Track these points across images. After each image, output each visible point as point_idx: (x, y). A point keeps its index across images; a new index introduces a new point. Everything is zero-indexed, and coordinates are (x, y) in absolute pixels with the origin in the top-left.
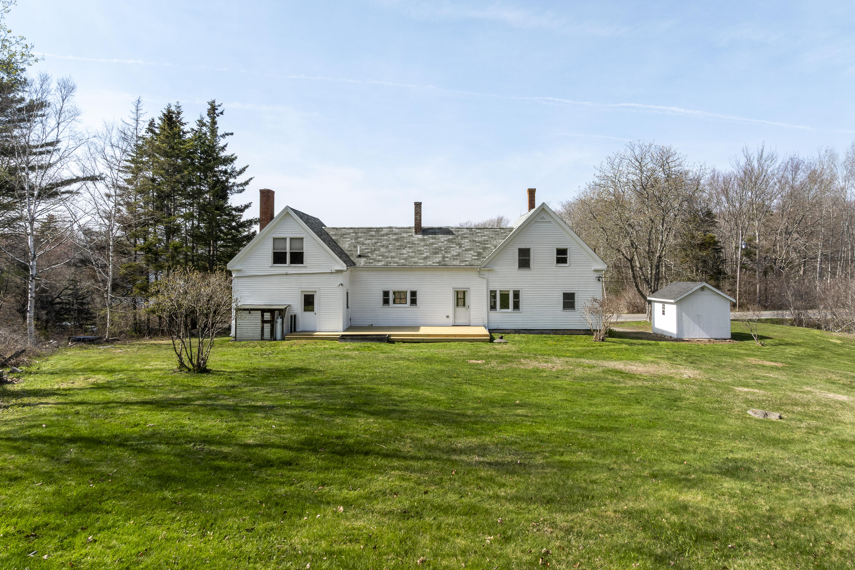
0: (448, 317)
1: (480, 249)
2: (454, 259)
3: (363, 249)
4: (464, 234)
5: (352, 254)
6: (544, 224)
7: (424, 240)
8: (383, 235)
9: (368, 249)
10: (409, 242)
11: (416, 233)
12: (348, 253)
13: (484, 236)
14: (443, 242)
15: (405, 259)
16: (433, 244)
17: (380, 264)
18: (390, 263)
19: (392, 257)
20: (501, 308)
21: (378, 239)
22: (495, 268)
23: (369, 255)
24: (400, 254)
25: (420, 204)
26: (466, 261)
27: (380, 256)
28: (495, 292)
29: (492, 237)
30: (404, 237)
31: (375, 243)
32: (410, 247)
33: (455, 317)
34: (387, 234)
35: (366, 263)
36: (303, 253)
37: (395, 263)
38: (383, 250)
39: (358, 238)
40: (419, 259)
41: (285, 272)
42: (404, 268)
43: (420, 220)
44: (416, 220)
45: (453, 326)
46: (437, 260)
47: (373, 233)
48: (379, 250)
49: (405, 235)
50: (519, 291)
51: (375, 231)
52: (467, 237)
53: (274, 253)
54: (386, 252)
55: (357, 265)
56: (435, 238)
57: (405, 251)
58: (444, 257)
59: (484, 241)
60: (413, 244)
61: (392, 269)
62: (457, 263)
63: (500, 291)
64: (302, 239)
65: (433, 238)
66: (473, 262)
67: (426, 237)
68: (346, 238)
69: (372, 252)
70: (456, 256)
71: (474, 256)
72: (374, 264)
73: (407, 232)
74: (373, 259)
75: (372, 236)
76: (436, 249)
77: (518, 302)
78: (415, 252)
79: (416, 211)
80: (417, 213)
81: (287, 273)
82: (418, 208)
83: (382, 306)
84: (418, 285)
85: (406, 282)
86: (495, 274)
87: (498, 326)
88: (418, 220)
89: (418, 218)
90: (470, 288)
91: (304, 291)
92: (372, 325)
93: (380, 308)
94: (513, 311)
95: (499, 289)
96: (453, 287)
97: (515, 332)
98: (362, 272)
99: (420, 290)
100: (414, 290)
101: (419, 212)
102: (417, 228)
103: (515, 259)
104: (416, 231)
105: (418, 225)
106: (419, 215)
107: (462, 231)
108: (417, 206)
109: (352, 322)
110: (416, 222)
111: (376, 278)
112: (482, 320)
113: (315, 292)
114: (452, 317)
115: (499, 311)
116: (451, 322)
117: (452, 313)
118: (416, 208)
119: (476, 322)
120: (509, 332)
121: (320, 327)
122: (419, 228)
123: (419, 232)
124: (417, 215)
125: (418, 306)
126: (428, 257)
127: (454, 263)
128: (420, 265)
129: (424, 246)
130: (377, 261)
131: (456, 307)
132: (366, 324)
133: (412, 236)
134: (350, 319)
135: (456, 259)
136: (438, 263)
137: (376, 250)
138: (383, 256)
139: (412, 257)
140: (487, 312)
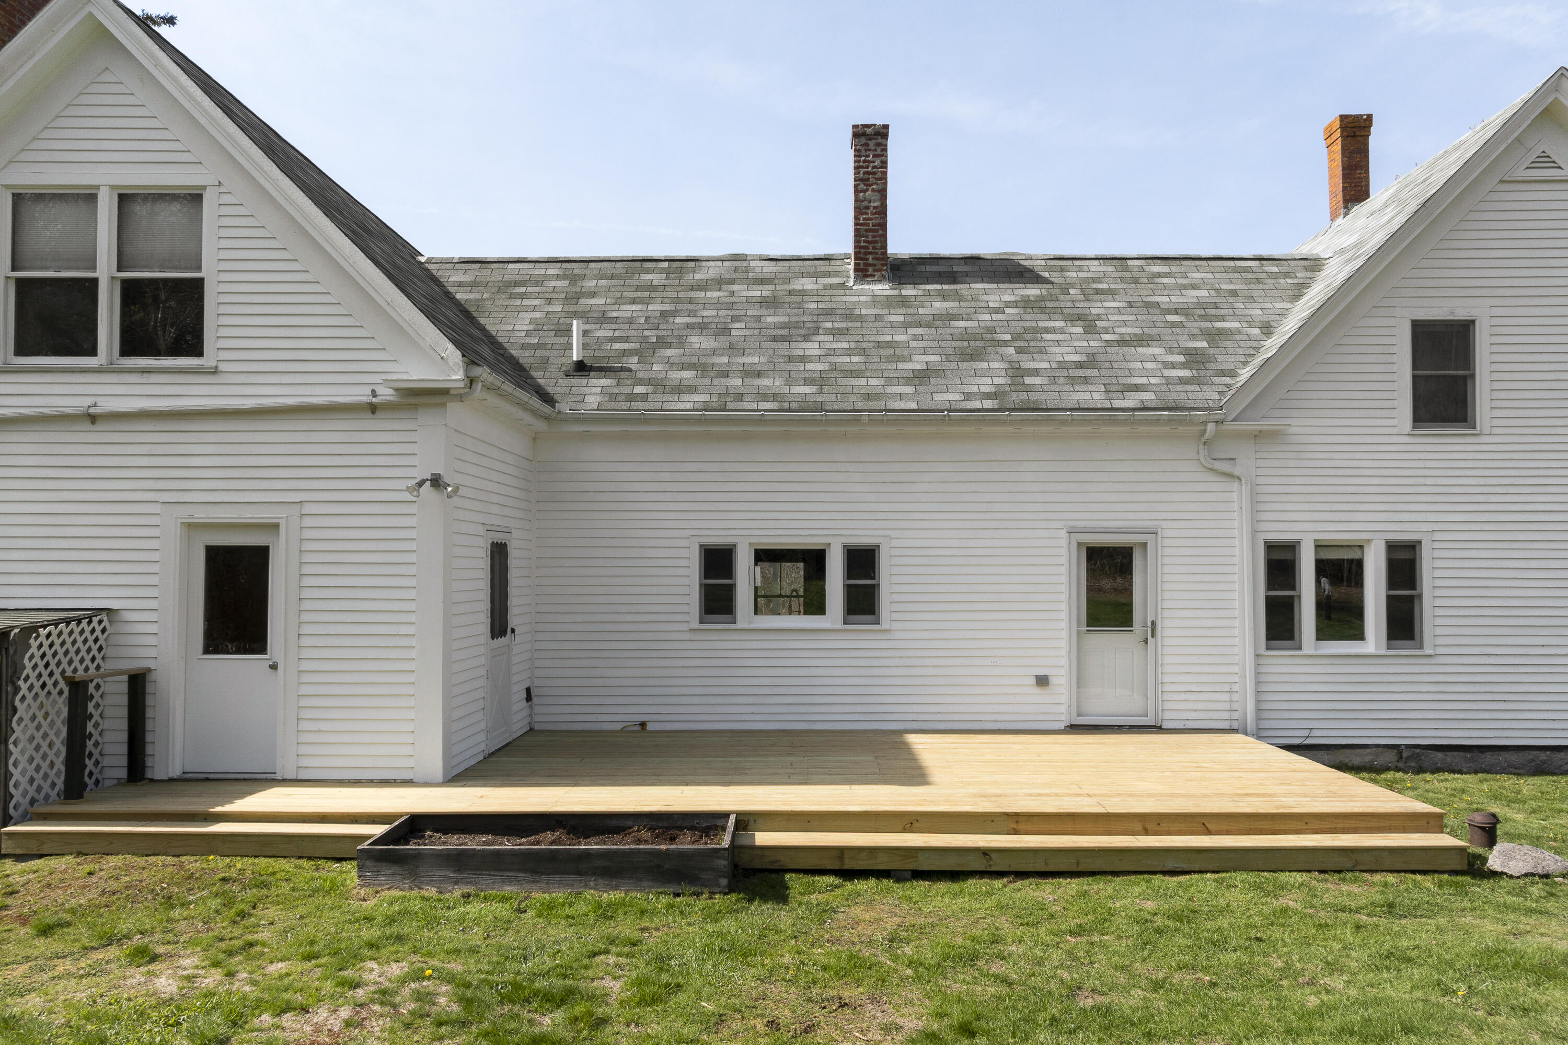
0: (1042, 681)
1: (1193, 337)
2: (1072, 380)
3: (599, 342)
4: (1095, 280)
5: (545, 362)
6: (1549, 193)
7: (904, 302)
8: (703, 286)
9: (626, 339)
10: (829, 313)
11: (863, 272)
12: (524, 357)
13: (1194, 287)
14: (998, 311)
15: (820, 381)
16: (951, 317)
17: (687, 402)
18: (740, 397)
19: (748, 373)
20: (1322, 634)
21: (677, 301)
22: (1296, 425)
23: (633, 362)
24: (790, 359)
25: (882, 133)
26: (1137, 388)
27: (683, 367)
28: (1292, 547)
29: (1234, 293)
30: (803, 293)
31: (664, 314)
32: (835, 333)
33: (1080, 679)
34: (720, 283)
35: (613, 397)
36: (199, 284)
37: (763, 397)
38: (697, 341)
39: (579, 296)
40: (889, 381)
41: (79, 404)
42: (812, 420)
43: (882, 211)
44: (860, 209)
45: (1074, 729)
46: (986, 385)
47: (656, 278)
48: (682, 342)
49: (808, 284)
50: (1415, 545)
51: (667, 271)
52: (1112, 293)
53: (24, 288)
54: (714, 352)
55: (565, 407)
56: (959, 297)
57: (812, 348)
58: (1017, 373)
59: (1201, 305)
60: (849, 316)
61: (752, 426)
62: (1094, 395)
63: (1319, 546)
64: (195, 198)
65: (944, 297)
66: (1179, 394)
67: (909, 291)
68: (523, 296)
69: (646, 352)
70: (1080, 365)
71: (1173, 365)
72: (656, 401)
73: (817, 275)
74: (649, 382)
75: (651, 288)
76: (967, 335)
77: (1412, 601)
78: (863, 352)
79: (862, 167)
80: (868, 179)
81: (92, 410)
82: (869, 156)
83: (695, 624)
84: (884, 516)
85: (822, 497)
86: (1293, 455)
87: (1311, 729)
88: (873, 214)
89: (870, 202)
90: (1160, 529)
91: (192, 527)
92: (643, 725)
93: (687, 636)
94: (1383, 651)
95: (1312, 533)
96: (1070, 527)
97: (1397, 759)
98: (587, 437)
99: (895, 543)
100: (863, 539)
101: (874, 173)
102: (868, 259)
103: (1395, 377)
104: (862, 266)
105: (873, 237)
106: (874, 187)
107: (1080, 268)
108: (867, 145)
109: (537, 710)
110: (864, 219)
111: (667, 476)
112: (1226, 697)
113: (274, 527)
114: (1063, 681)
115: (1312, 652)
116: (1063, 709)
117: (1064, 662)
118: (860, 156)
119: (1196, 710)
120: (1368, 759)
121: (303, 750)
122: (877, 253)
123: (874, 270)
124: (867, 190)
125: (884, 625)
126: (934, 372)
127: (1078, 397)
128: (896, 405)
129: (910, 324)
130: (670, 388)
131: (1083, 628)
132: (613, 718)
133: (841, 287)
134: (529, 694)
135: (1086, 380)
136: (994, 396)
137: (664, 343)
138: (702, 369)
139: (852, 374)
140: (1250, 657)
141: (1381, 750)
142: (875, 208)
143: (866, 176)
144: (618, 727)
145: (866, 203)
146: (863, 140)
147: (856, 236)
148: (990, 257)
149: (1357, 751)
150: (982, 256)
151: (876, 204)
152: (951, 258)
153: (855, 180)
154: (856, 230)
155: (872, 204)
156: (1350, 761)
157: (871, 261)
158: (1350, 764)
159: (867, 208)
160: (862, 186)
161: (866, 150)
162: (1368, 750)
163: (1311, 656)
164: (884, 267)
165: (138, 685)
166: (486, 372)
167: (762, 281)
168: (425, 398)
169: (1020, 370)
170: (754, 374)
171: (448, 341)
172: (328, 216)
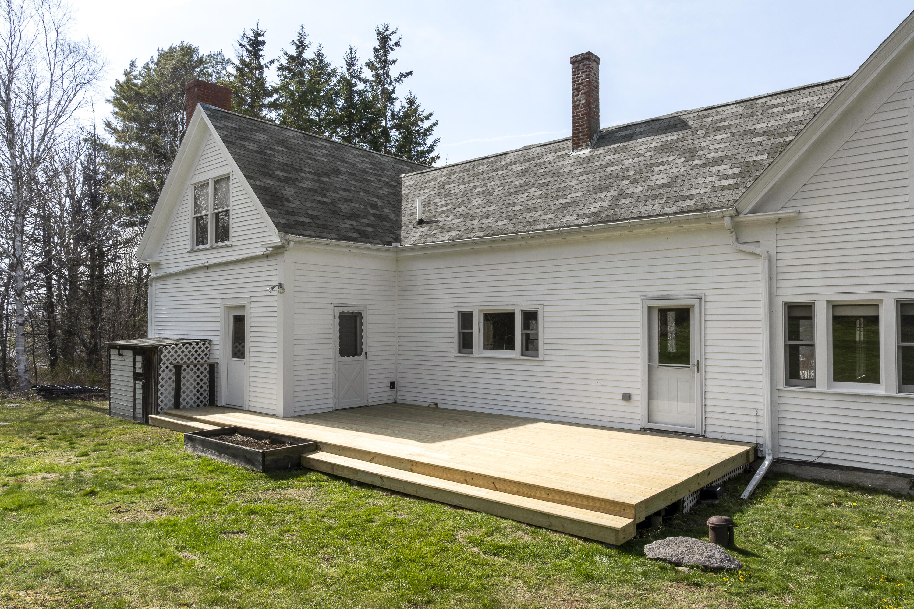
0: (627, 397)
3: (438, 207)
4: (723, 120)
8: (501, 168)
9: (448, 205)
11: (577, 145)
14: (641, 155)
15: (513, 216)
16: (611, 164)
17: (449, 236)
20: (838, 376)
23: (442, 217)
24: (509, 205)
25: (587, 58)
27: (460, 216)
28: (807, 307)
30: (543, 163)
34: (510, 165)
35: (423, 236)
36: (228, 212)
38: (476, 201)
39: (447, 183)
40: (546, 212)
42: (498, 240)
45: (645, 430)
46: (596, 207)
48: (469, 202)
49: (549, 157)
52: (727, 128)
53: (197, 220)
54: (479, 206)
55: (399, 245)
56: (624, 150)
57: (523, 197)
58: (619, 197)
59: (789, 124)
61: (474, 249)
62: (653, 207)
63: (834, 306)
64: (228, 179)
65: (616, 151)
66: (713, 198)
67: (600, 151)
68: (426, 188)
69: (451, 211)
70: (662, 186)
71: (728, 177)
72: (437, 237)
73: (558, 150)
74: (441, 227)
76: (609, 176)
78: (546, 196)
79: (576, 81)
80: (579, 88)
81: (206, 264)
82: (579, 74)
83: (456, 354)
84: (540, 292)
85: (511, 283)
86: (809, 235)
87: (825, 451)
88: (582, 108)
89: (580, 101)
90: (703, 296)
91: (230, 308)
92: (436, 404)
93: (453, 359)
94: (894, 394)
95: (824, 296)
96: (643, 296)
97: (909, 487)
98: (414, 258)
99: (546, 308)
100: (530, 307)
101: (582, 83)
102: (579, 136)
103: (906, 159)
104: (576, 141)
105: (582, 122)
106: (582, 91)
107: (718, 114)
108: (578, 67)
109: (399, 393)
110: (577, 112)
111: (445, 276)
112: (753, 419)
113: (243, 307)
114: (639, 398)
115: (825, 390)
116: (639, 417)
117: (640, 385)
118: (575, 75)
119: (730, 427)
120: (879, 482)
121: (251, 399)
122: (584, 132)
123: (583, 142)
124: (579, 94)
125: (540, 357)
126: (573, 203)
127: (643, 209)
128: (538, 227)
129: (582, 174)
130: (445, 229)
131: (656, 363)
132: (425, 400)
133: (566, 156)
134: (393, 385)
135: (657, 197)
136: (595, 214)
137: (462, 204)
138: (465, 217)
139: (532, 210)
140: (774, 392)
141: (892, 477)
142: (583, 104)
143: (578, 86)
144: (427, 404)
145: (578, 103)
146: (576, 65)
147: (573, 124)
148: (663, 118)
149: (868, 474)
150: (660, 118)
151: (583, 102)
152: (639, 124)
153: (573, 90)
154: (573, 120)
155: (582, 102)
156: (861, 482)
157: (581, 137)
158: (861, 485)
159: (579, 105)
160: (576, 93)
161: (578, 71)
162: (879, 476)
163: (825, 393)
164: (591, 138)
165: (212, 369)
166: (292, 237)
167: (528, 160)
168: (278, 250)
169: (622, 195)
170: (487, 216)
171: (277, 225)
172: (248, 177)
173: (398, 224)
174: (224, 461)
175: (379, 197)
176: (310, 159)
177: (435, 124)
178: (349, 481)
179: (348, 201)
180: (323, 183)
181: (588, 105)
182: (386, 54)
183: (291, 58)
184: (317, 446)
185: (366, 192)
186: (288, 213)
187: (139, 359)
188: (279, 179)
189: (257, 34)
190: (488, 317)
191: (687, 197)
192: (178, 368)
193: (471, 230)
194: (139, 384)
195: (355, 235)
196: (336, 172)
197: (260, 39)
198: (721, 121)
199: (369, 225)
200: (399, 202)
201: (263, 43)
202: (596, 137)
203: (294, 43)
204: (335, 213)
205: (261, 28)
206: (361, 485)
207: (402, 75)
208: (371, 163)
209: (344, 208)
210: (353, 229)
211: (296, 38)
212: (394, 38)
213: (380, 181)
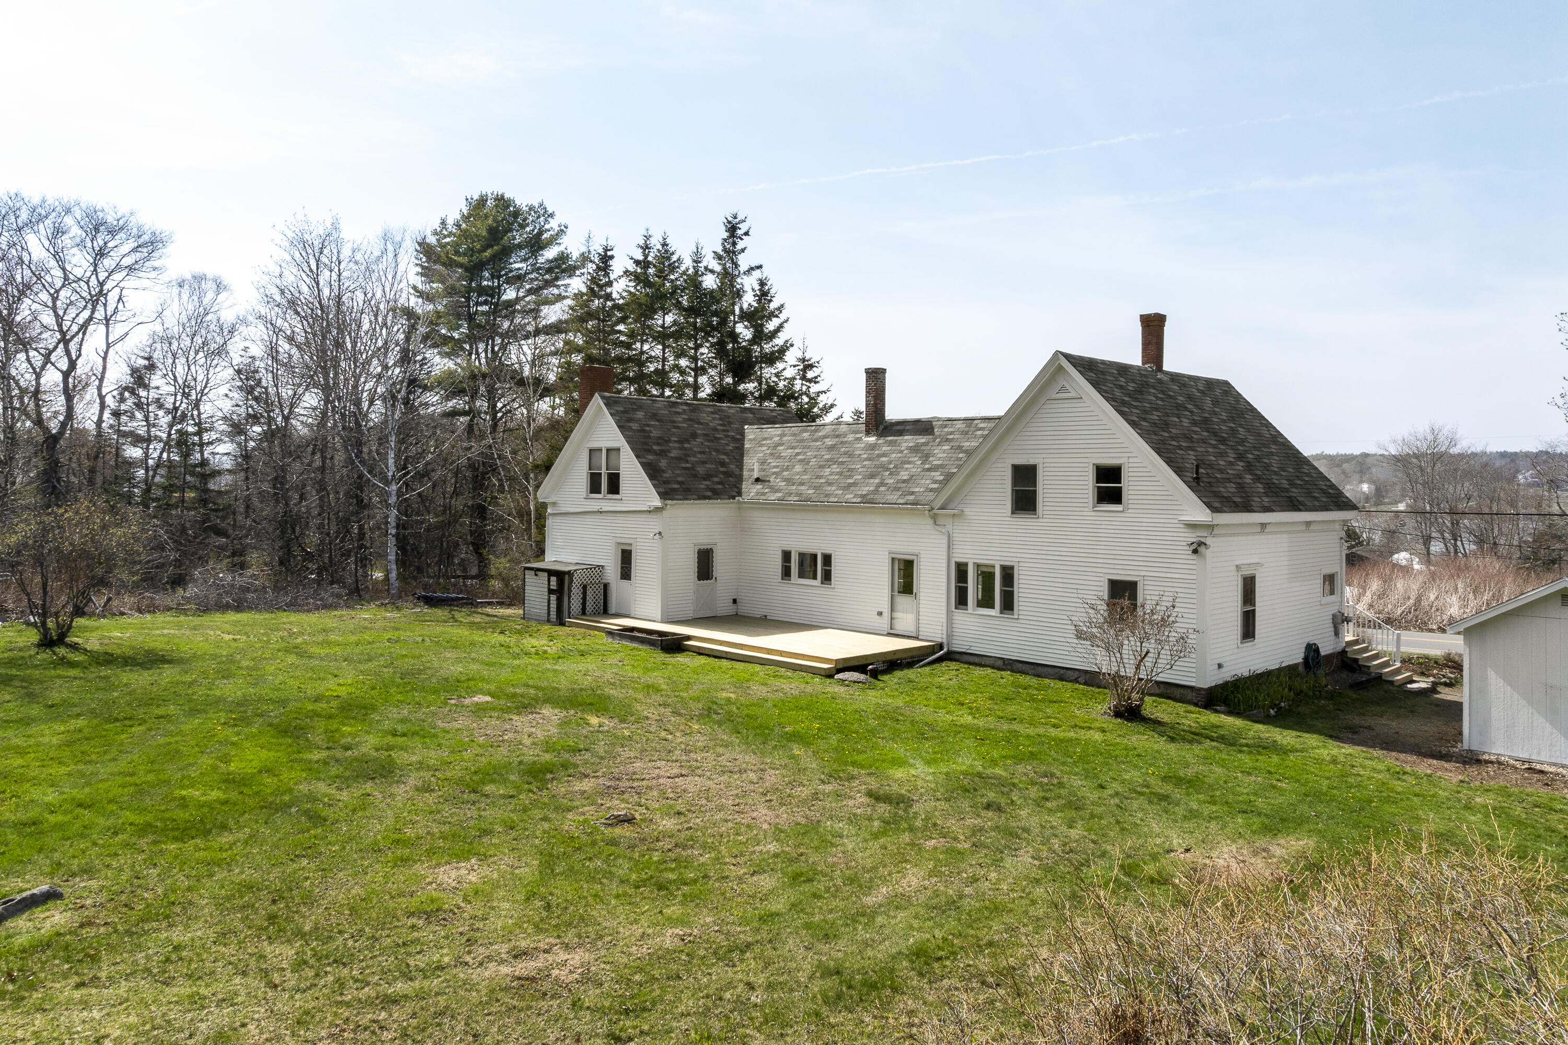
0: (880, 614)
2: (895, 489)
3: (770, 468)
5: (751, 477)
6: (1067, 405)
7: (873, 448)
8: (817, 439)
9: (778, 467)
10: (846, 453)
11: (868, 433)
12: (747, 475)
15: (818, 487)
16: (883, 455)
17: (775, 496)
20: (978, 605)
21: (805, 447)
22: (968, 511)
23: (773, 478)
25: (881, 371)
27: (785, 480)
28: (965, 565)
30: (846, 442)
31: (796, 454)
32: (840, 464)
33: (891, 616)
34: (824, 438)
35: (758, 494)
36: (619, 475)
37: (797, 495)
38: (798, 468)
39: (779, 445)
40: (838, 488)
41: (596, 508)
42: (806, 506)
45: (889, 634)
46: (865, 490)
47: (807, 435)
49: (850, 437)
50: (1012, 568)
52: (951, 440)
53: (591, 475)
54: (798, 473)
55: (740, 499)
56: (894, 444)
58: (880, 485)
60: (850, 456)
61: (792, 508)
62: (894, 496)
63: (978, 566)
64: (619, 450)
65: (890, 444)
66: (923, 497)
67: (880, 441)
68: (763, 445)
69: (780, 473)
70: (904, 481)
71: (936, 482)
72: (767, 496)
73: (857, 432)
75: (802, 440)
76: (880, 466)
77: (1012, 593)
78: (841, 473)
79: (869, 386)
80: (871, 391)
81: (600, 510)
82: (872, 382)
83: (780, 580)
84: (833, 543)
86: (967, 525)
87: (970, 646)
88: (871, 406)
89: (871, 401)
90: (922, 554)
91: (619, 543)
92: (766, 616)
93: (778, 585)
94: (999, 614)
95: (973, 559)
96: (889, 551)
97: (1003, 664)
98: (751, 512)
99: (837, 554)
100: (827, 552)
101: (873, 388)
102: (870, 422)
104: (868, 425)
105: (872, 416)
106: (873, 394)
108: (871, 377)
109: (739, 607)
110: (869, 409)
112: (938, 627)
113: (631, 544)
114: (886, 615)
115: (972, 612)
116: (886, 626)
117: (887, 607)
118: (869, 383)
119: (930, 632)
120: (992, 662)
121: (636, 609)
122: (873, 423)
123: (871, 429)
124: (870, 396)
125: (833, 586)
126: (854, 484)
127: (889, 497)
128: (832, 499)
129: (866, 459)
130: (775, 490)
131: (896, 593)
132: (758, 613)
133: (860, 439)
134: (735, 601)
135: (898, 489)
136: (863, 496)
137: (787, 469)
138: (789, 481)
139: (830, 484)
140: (949, 612)
141: (997, 659)
142: (872, 403)
144: (759, 616)
145: (869, 402)
146: (870, 375)
148: (924, 420)
149: (988, 658)
153: (866, 392)
157: (871, 425)
159: (870, 404)
160: (868, 395)
161: (871, 380)
162: (991, 659)
163: (974, 614)
164: (877, 429)
165: (606, 586)
166: (669, 502)
167: (838, 436)
168: (657, 510)
169: (882, 484)
170: (802, 484)
171: (659, 493)
172: (637, 457)
173: (740, 479)
174: (635, 645)
175: (726, 454)
176: (675, 427)
177: (786, 321)
178: (709, 655)
179: (704, 463)
180: (686, 449)
181: (875, 405)
182: (734, 244)
183: (637, 263)
184: (689, 638)
185: (717, 451)
186: (665, 482)
187: (554, 579)
188: (656, 453)
189: (606, 250)
190: (802, 555)
191: (912, 493)
192: (585, 588)
193: (790, 494)
194: (553, 598)
195: (709, 494)
196: (694, 436)
197: (609, 253)
198: (951, 433)
199: (719, 483)
200: (742, 455)
201: (612, 257)
202: (881, 428)
203: (639, 246)
204: (695, 476)
205: (610, 243)
206: (715, 657)
207: (752, 269)
208: (720, 419)
209: (701, 470)
210: (708, 489)
211: (642, 242)
212: (743, 228)
213: (727, 436)
